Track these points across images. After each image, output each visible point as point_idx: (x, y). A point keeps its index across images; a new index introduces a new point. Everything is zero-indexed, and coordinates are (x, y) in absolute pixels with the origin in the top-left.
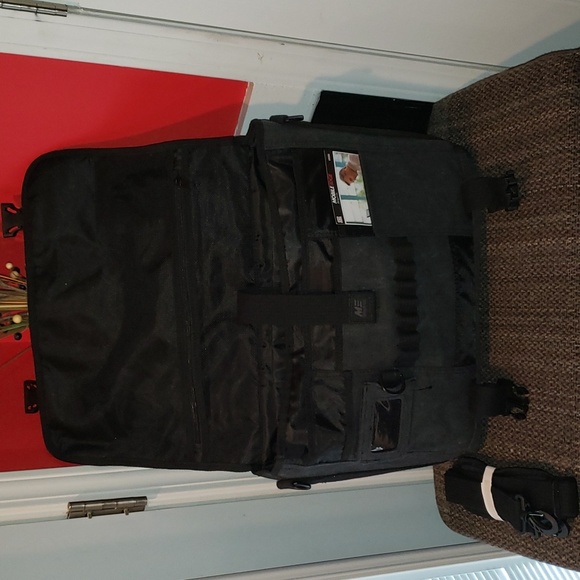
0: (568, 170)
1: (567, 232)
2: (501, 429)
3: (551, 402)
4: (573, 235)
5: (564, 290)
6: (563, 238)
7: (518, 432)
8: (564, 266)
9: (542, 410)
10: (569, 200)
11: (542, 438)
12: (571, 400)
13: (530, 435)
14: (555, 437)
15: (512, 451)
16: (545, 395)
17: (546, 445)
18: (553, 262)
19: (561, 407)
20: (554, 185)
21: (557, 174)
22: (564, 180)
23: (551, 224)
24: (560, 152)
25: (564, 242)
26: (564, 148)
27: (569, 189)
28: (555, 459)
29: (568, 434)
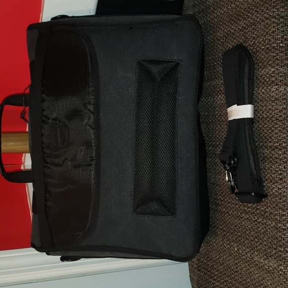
0: (273, 32)
1: (273, 82)
2: (228, 232)
3: (262, 215)
4: (277, 85)
5: (271, 129)
6: (269, 88)
7: (240, 236)
8: (270, 109)
9: (256, 220)
10: (274, 56)
11: (257, 242)
12: (276, 215)
13: (248, 239)
14: (265, 243)
15: (236, 249)
16: (258, 209)
17: (259, 247)
18: (263, 107)
19: (269, 220)
20: (263, 45)
21: (265, 36)
22: (270, 41)
23: (261, 76)
24: (267, 19)
25: (270, 91)
26: (270, 16)
27: (274, 47)
28: (265, 259)
29: (275, 242)
